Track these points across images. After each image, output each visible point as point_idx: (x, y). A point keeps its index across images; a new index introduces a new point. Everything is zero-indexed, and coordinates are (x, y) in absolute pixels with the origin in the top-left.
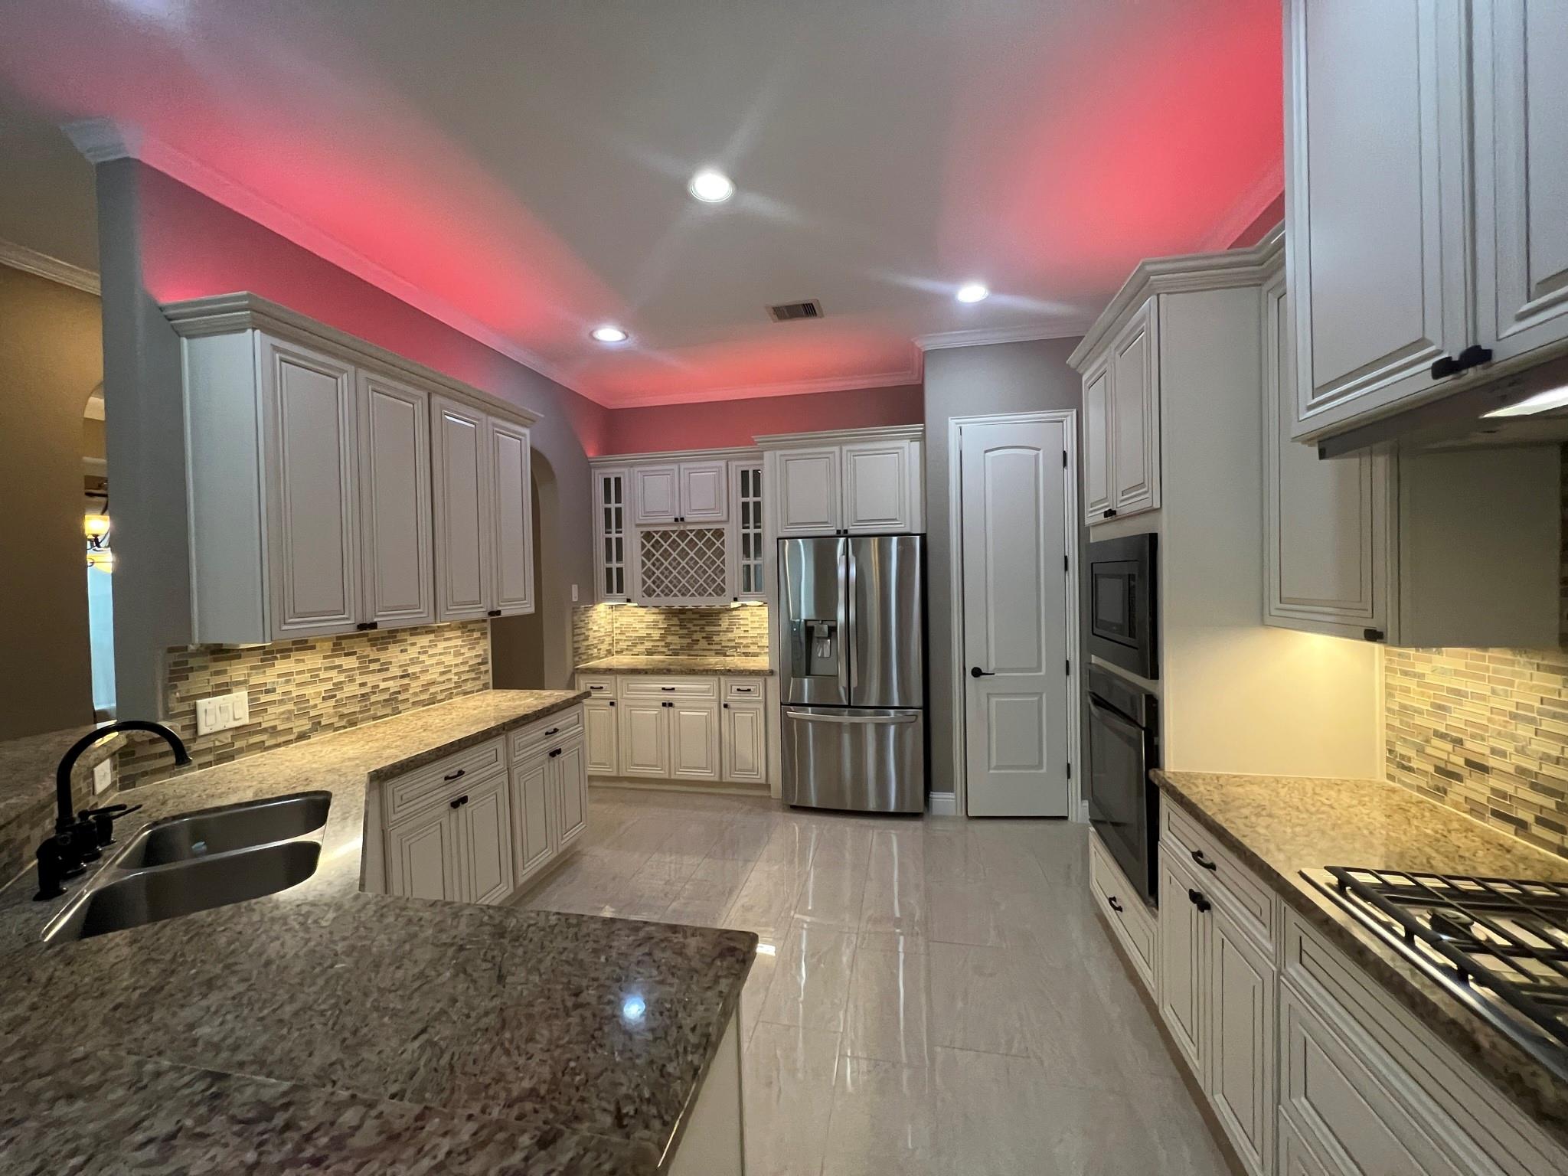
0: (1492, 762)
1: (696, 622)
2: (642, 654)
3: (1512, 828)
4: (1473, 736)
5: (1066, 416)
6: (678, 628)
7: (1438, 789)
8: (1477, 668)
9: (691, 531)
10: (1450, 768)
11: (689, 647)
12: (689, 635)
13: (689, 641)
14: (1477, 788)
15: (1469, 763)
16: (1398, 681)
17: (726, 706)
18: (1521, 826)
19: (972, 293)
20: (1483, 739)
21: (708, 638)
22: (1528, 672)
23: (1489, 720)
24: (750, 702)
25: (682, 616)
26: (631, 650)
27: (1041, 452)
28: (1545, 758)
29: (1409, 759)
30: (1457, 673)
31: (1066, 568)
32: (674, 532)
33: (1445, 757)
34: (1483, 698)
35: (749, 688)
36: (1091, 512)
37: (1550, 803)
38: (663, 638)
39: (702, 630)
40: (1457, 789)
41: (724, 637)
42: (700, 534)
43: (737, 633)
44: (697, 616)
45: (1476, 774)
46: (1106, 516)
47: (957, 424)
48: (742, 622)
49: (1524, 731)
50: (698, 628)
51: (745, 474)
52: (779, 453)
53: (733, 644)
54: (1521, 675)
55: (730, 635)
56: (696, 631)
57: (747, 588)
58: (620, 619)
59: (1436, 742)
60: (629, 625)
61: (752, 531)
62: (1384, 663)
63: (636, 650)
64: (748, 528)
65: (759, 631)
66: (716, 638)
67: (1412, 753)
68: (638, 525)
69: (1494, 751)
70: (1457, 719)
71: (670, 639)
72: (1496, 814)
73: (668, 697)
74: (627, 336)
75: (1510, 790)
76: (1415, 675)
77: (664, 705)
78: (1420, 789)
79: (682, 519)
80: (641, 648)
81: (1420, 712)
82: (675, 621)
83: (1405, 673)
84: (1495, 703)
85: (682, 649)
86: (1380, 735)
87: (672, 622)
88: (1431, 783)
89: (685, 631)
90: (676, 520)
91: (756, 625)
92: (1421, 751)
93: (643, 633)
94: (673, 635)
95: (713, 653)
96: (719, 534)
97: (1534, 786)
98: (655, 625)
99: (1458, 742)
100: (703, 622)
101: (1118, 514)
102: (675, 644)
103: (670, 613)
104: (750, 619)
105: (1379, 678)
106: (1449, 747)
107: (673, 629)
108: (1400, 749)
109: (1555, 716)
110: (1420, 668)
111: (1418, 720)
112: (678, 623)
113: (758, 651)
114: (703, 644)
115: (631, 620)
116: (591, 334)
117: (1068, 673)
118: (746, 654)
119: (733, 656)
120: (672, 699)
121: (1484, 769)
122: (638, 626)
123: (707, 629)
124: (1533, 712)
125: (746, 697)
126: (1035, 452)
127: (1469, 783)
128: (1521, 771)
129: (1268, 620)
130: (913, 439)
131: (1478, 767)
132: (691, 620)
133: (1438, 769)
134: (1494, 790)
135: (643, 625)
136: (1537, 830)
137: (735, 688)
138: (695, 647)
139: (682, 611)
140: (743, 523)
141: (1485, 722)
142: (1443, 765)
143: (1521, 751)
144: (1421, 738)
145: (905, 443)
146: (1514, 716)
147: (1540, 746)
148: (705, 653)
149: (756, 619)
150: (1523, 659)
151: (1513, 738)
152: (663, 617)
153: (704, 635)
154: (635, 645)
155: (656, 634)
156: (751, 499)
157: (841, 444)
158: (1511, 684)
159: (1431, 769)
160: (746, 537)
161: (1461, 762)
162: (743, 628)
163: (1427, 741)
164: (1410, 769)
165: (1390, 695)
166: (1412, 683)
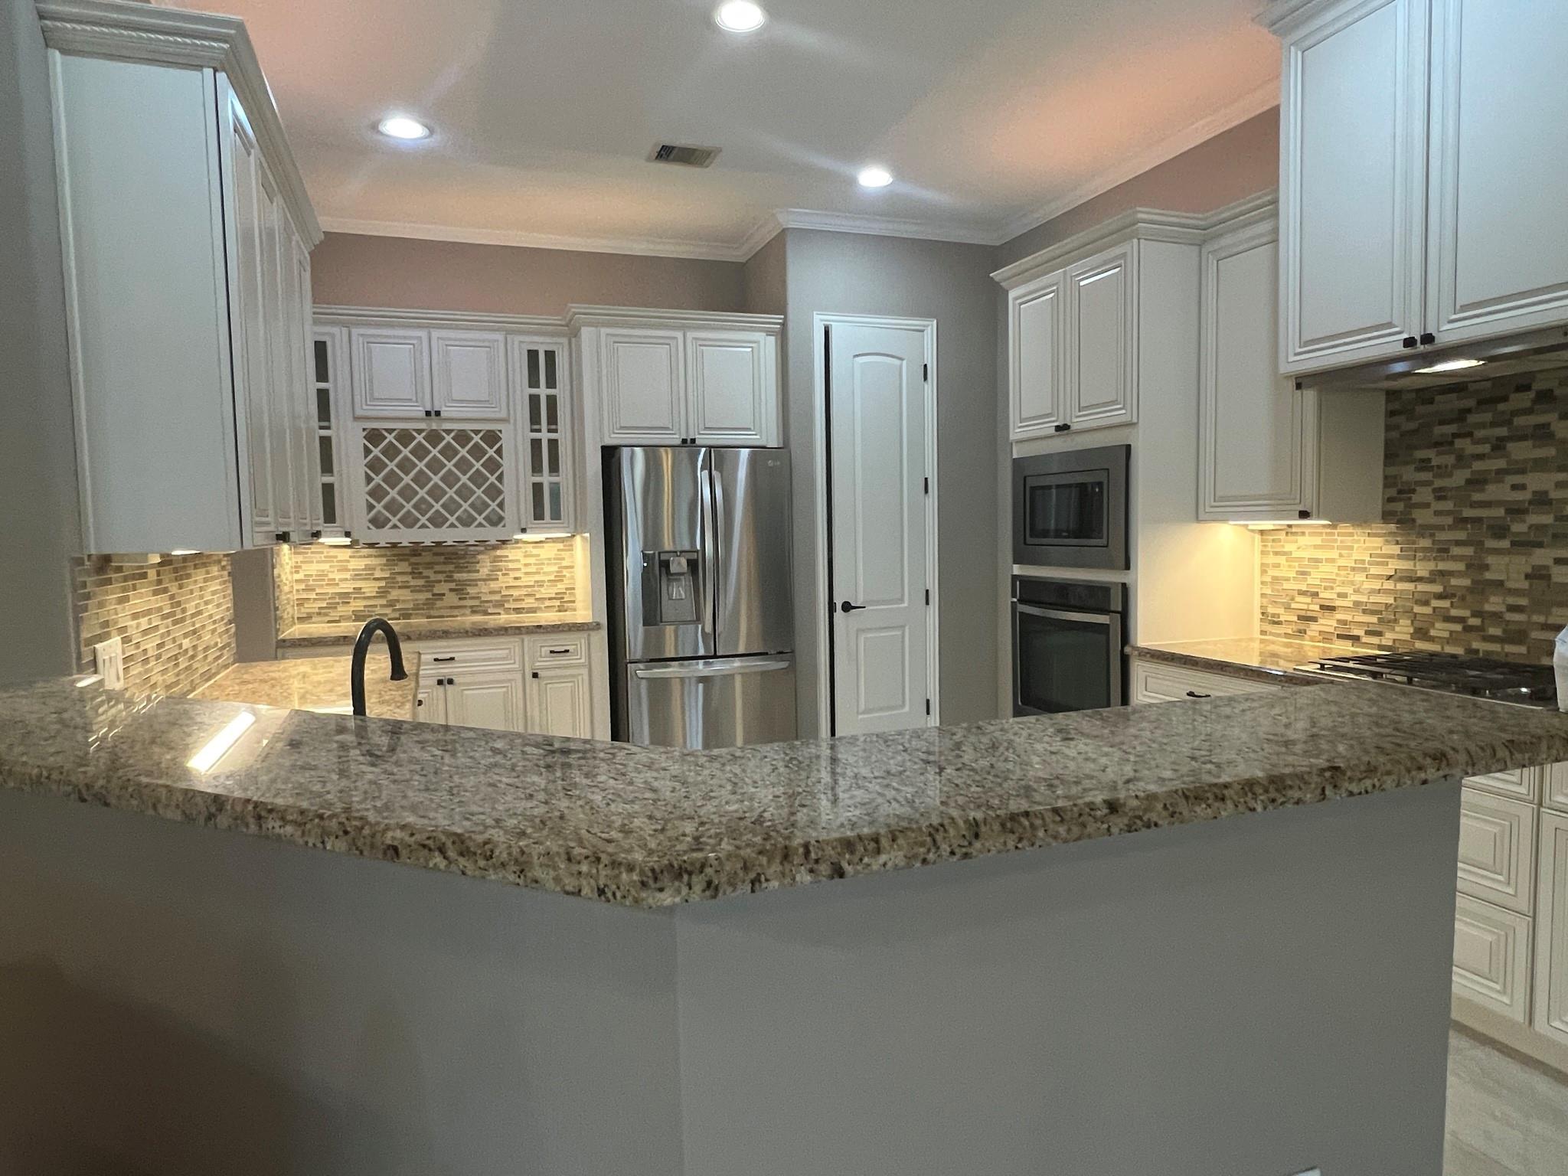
0: (1338, 603)
1: (438, 568)
2: (347, 619)
3: (1349, 643)
4: (1326, 588)
5: (928, 326)
6: (408, 578)
7: (1300, 632)
8: (1328, 541)
9: (448, 432)
10: (1309, 614)
11: (429, 604)
12: (429, 585)
13: (429, 595)
14: (1328, 623)
15: (1322, 607)
16: (1271, 559)
17: (535, 675)
18: (1355, 639)
19: (874, 178)
20: (1332, 588)
21: (460, 590)
22: (1362, 539)
23: (1337, 575)
24: (565, 667)
25: (414, 560)
26: (326, 615)
27: (905, 362)
28: (1372, 592)
29: (1279, 615)
30: (1316, 547)
31: (926, 491)
32: (419, 431)
33: (1305, 607)
34: (1332, 561)
35: (567, 648)
36: (1020, 427)
37: (1374, 619)
38: (382, 593)
39: (450, 579)
40: (1313, 629)
41: (484, 588)
42: (462, 437)
43: (503, 582)
44: (442, 559)
45: (1327, 613)
46: (1056, 431)
47: (822, 320)
48: (511, 565)
49: (1360, 577)
50: (441, 577)
51: (533, 355)
52: (604, 331)
53: (497, 597)
54: (1358, 541)
55: (493, 585)
56: (440, 581)
57: (538, 515)
58: (304, 567)
59: (1299, 599)
60: (322, 575)
61: (544, 436)
62: (1260, 548)
63: (334, 615)
64: (539, 431)
65: (537, 578)
66: (472, 591)
67: (1281, 611)
68: (356, 419)
69: (1340, 595)
70: (1314, 579)
71: (395, 594)
72: (1339, 636)
73: (446, 670)
74: (432, 131)
75: (1349, 618)
76: (1285, 553)
77: (440, 682)
78: (1287, 635)
79: (438, 413)
80: (342, 610)
81: (1287, 579)
82: (404, 566)
83: (1276, 553)
84: (1342, 562)
85: (416, 608)
86: (1257, 601)
87: (397, 570)
88: (1295, 629)
89: (421, 582)
90: (428, 413)
91: (533, 569)
92: (1288, 608)
93: (347, 587)
94: (400, 587)
95: (468, 611)
96: (492, 438)
97: (1364, 612)
98: (367, 574)
99: (1316, 594)
100: (451, 567)
101: (1072, 428)
102: (404, 601)
103: (395, 552)
104: (524, 561)
105: (1257, 559)
106: (1309, 600)
107: (399, 578)
108: (1271, 610)
109: (1378, 564)
110: (1288, 548)
111: (1286, 586)
112: (409, 570)
113: (535, 605)
114: (452, 599)
115: (326, 567)
116: (374, 127)
117: (927, 603)
118: (518, 611)
119: (499, 614)
120: (452, 674)
121: (1332, 609)
122: (337, 576)
123: (457, 576)
124: (1364, 564)
125: (562, 660)
126: (897, 362)
127: (1321, 621)
128: (1357, 604)
129: (1202, 516)
130: (769, 333)
131: (1330, 609)
132: (429, 565)
133: (1300, 618)
134: (1339, 621)
135: (348, 575)
136: (1365, 639)
137: (546, 650)
138: (439, 604)
139: (416, 549)
140: (532, 423)
141: (1334, 577)
142: (1303, 613)
143: (1357, 591)
144: (1288, 598)
145: (760, 336)
146: (1353, 569)
147: (1368, 585)
148: (456, 612)
149: (532, 560)
150: (1359, 531)
151: (1352, 583)
152: (384, 560)
153: (453, 585)
154: (332, 606)
155: (370, 588)
156: (543, 391)
157: (684, 328)
158: (1351, 548)
159: (1295, 619)
160: (536, 444)
161: (1317, 608)
162: (512, 575)
163: (1293, 599)
164: (1279, 623)
165: (1264, 572)
166: (1282, 560)
